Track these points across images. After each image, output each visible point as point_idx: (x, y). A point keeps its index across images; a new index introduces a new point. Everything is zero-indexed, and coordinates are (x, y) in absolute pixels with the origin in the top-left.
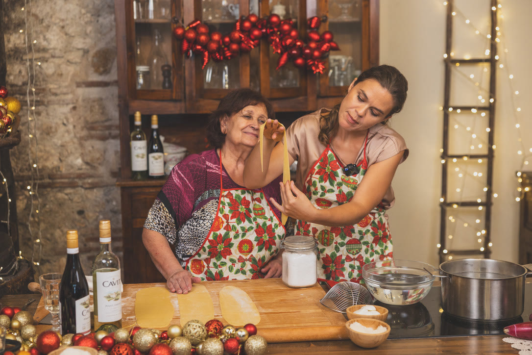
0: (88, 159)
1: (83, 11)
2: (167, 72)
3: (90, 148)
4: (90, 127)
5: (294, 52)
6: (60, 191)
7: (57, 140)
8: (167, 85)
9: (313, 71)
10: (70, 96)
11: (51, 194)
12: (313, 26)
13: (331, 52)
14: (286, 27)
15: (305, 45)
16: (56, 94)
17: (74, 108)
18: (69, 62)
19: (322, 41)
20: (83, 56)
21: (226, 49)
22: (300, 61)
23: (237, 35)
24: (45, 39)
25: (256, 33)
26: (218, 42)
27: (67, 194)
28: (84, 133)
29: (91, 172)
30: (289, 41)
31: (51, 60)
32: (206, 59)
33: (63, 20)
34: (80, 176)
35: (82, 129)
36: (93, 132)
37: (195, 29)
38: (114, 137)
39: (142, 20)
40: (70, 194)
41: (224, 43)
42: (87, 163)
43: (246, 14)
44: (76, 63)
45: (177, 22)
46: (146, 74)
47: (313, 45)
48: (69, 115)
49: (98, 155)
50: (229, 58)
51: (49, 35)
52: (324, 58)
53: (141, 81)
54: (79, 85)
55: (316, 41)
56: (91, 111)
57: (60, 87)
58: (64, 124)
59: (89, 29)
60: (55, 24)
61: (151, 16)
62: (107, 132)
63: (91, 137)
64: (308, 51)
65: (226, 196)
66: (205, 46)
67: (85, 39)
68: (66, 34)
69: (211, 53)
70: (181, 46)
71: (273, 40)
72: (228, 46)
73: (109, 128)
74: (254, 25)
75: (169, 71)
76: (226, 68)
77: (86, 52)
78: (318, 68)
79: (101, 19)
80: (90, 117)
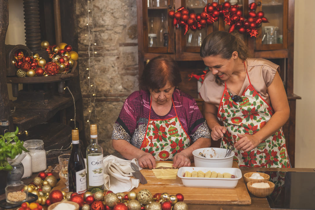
0: (125, 86)
1: (123, 4)
2: (166, 37)
3: (127, 80)
4: (127, 68)
5: (239, 24)
6: (110, 103)
7: (109, 75)
8: (166, 44)
9: (251, 35)
10: (116, 51)
11: (106, 105)
12: (252, 8)
13: (263, 24)
14: (234, 9)
15: (245, 20)
16: (108, 50)
17: (118, 58)
18: (116, 33)
19: (257, 17)
20: (123, 29)
21: (198, 23)
22: (242, 30)
23: (204, 14)
24: (103, 20)
25: (216, 13)
26: (194, 19)
27: (114, 105)
28: (123, 72)
29: (126, 93)
30: (235, 18)
31: (107, 31)
32: (187, 29)
33: (112, 10)
34: (121, 96)
35: (122, 69)
36: (128, 71)
37: (181, 12)
39: (152, 8)
40: (116, 105)
41: (197, 19)
42: (125, 88)
43: (211, 2)
44: (119, 33)
45: (171, 8)
46: (154, 38)
47: (251, 20)
48: (115, 62)
49: (131, 84)
50: (200, 28)
51: (105, 18)
52: (258, 27)
53: (152, 42)
54: (121, 45)
55: (254, 17)
56: (127, 59)
57: (110, 46)
58: (113, 67)
59: (127, 14)
60: (108, 12)
61: (158, 5)
63: (127, 74)
64: (247, 24)
66: (186, 22)
67: (124, 19)
68: (114, 17)
69: (190, 26)
70: (173, 22)
71: (226, 17)
72: (199, 21)
74: (215, 9)
77: (125, 27)
78: (254, 33)
79: (133, 9)
80: (126, 64)
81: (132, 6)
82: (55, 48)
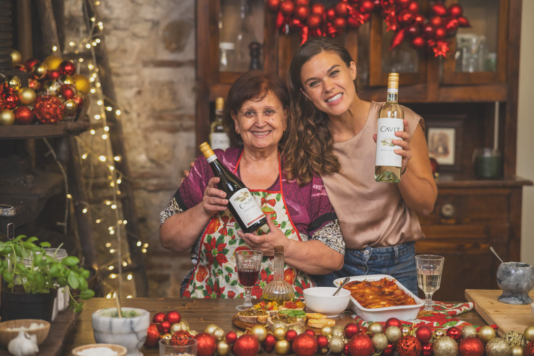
0: (153, 155)
2: (255, 50)
3: (157, 142)
4: (158, 115)
5: (413, 30)
8: (255, 66)
9: (435, 54)
10: (134, 78)
13: (460, 30)
15: (426, 22)
17: (139, 93)
18: (135, 36)
19: (448, 16)
20: (152, 29)
21: (329, 24)
22: (418, 41)
23: (344, 7)
24: (107, 6)
25: (367, 5)
26: (320, 16)
28: (151, 123)
29: (157, 171)
30: (406, 17)
31: (114, 32)
32: (305, 37)
35: (148, 118)
36: (161, 123)
38: (187, 130)
41: (328, 17)
42: (152, 161)
44: (143, 38)
46: (229, 53)
47: (437, 21)
48: (133, 101)
49: (165, 151)
50: (333, 36)
52: (450, 36)
53: (224, 61)
54: (146, 64)
55: (442, 16)
56: (160, 95)
57: (123, 66)
58: (126, 112)
62: (177, 123)
63: (158, 128)
64: (429, 29)
66: (305, 21)
67: (154, 7)
68: (133, 2)
69: (312, 29)
70: (274, 21)
71: (387, 15)
72: (331, 20)
73: (180, 117)
75: (258, 50)
77: (155, 24)
78: (440, 49)
80: (158, 104)
82: (38, 66)
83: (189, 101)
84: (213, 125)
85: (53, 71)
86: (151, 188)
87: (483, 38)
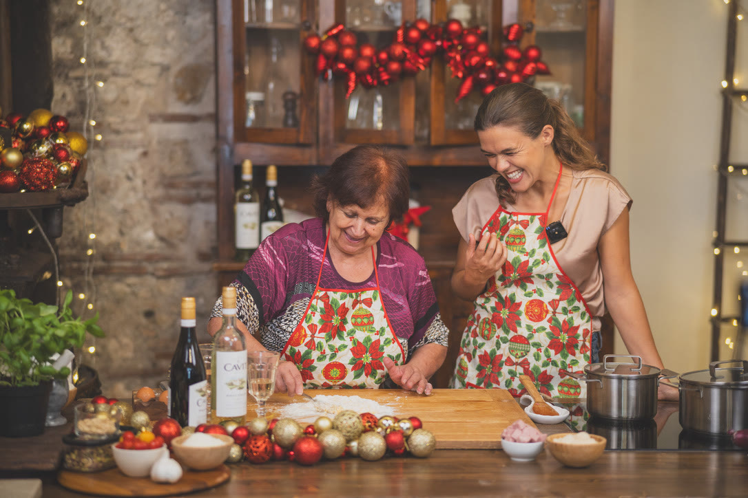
0: (163, 232)
1: (163, 6)
2: (290, 102)
3: (167, 216)
4: (169, 183)
5: (483, 76)
6: (118, 280)
7: (117, 203)
8: (290, 122)
10: (139, 136)
11: (105, 285)
12: (511, 37)
13: (538, 77)
14: (471, 39)
15: (498, 66)
16: (117, 132)
17: (145, 154)
18: (139, 83)
19: (525, 59)
20: (160, 75)
21: (381, 69)
23: (398, 50)
24: (104, 47)
25: (428, 46)
26: (370, 59)
27: (129, 285)
28: (160, 192)
29: (167, 252)
30: (475, 60)
31: (113, 79)
32: (352, 84)
33: (131, 20)
34: (150, 259)
35: (156, 185)
36: (173, 192)
37: (336, 38)
38: (205, 200)
39: (257, 25)
40: (135, 285)
41: (379, 61)
42: (162, 239)
43: (411, 19)
44: (149, 86)
45: (309, 28)
46: (259, 105)
47: (510, 66)
48: (137, 165)
49: (178, 226)
50: (387, 83)
51: (109, 42)
53: (251, 115)
54: (153, 119)
55: (516, 61)
56: (171, 159)
57: (123, 121)
58: (129, 178)
59: (171, 34)
60: (120, 25)
61: (269, 18)
62: (193, 192)
63: (168, 199)
64: (502, 75)
65: (321, 298)
66: (351, 65)
67: (164, 48)
68: (136, 41)
69: (360, 79)
70: (315, 64)
71: (451, 58)
72: (385, 64)
73: (197, 185)
74: (424, 35)
75: (293, 101)
76: (379, 98)
77: (165, 69)
79: (189, 20)
80: (169, 169)
81: (186, 14)
82: (24, 121)
83: (206, 164)
84: (238, 194)
85: (42, 128)
86: (160, 273)
87: (567, 87)
